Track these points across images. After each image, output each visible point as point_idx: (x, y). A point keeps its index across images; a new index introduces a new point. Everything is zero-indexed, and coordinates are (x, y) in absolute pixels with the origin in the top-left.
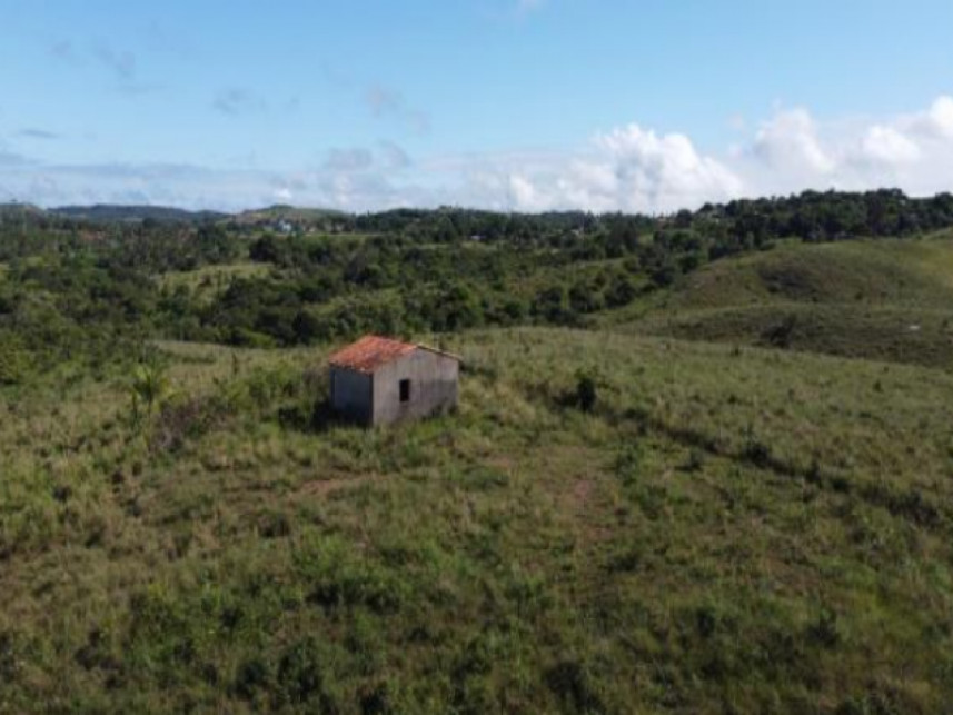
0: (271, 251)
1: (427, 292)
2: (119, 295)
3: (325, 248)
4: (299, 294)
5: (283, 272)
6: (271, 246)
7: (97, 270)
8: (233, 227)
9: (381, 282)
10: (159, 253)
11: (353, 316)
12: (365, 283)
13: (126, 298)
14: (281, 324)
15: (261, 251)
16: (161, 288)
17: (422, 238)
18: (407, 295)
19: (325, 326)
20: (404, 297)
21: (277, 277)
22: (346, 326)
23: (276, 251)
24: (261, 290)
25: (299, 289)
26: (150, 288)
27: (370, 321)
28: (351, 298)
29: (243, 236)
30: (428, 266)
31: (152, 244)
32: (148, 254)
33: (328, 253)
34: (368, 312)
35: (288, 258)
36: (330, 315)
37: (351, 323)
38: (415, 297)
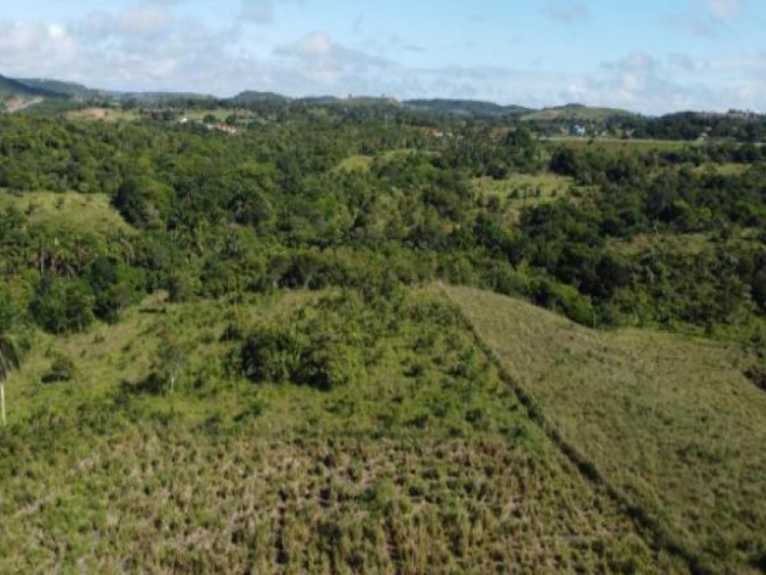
0: (571, 166)
1: (745, 245)
2: (444, 203)
3: (623, 168)
4: (600, 225)
5: (581, 189)
6: (572, 162)
7: (432, 167)
8: (535, 126)
9: (690, 225)
10: (477, 154)
11: (659, 264)
12: (672, 223)
13: (450, 208)
14: (585, 266)
15: (562, 164)
16: (477, 195)
17: (721, 157)
18: (722, 246)
19: (628, 270)
20: (718, 249)
21: (577, 195)
22: (652, 276)
23: (577, 167)
24: (564, 217)
25: (601, 220)
26: (469, 196)
27: (677, 272)
28: (657, 238)
29: (543, 138)
30: (735, 197)
31: (472, 145)
32: (468, 156)
33: (626, 174)
34: (675, 261)
35: (587, 176)
36: (634, 258)
37: (657, 272)
38: (731, 249)
